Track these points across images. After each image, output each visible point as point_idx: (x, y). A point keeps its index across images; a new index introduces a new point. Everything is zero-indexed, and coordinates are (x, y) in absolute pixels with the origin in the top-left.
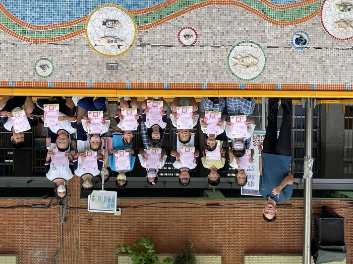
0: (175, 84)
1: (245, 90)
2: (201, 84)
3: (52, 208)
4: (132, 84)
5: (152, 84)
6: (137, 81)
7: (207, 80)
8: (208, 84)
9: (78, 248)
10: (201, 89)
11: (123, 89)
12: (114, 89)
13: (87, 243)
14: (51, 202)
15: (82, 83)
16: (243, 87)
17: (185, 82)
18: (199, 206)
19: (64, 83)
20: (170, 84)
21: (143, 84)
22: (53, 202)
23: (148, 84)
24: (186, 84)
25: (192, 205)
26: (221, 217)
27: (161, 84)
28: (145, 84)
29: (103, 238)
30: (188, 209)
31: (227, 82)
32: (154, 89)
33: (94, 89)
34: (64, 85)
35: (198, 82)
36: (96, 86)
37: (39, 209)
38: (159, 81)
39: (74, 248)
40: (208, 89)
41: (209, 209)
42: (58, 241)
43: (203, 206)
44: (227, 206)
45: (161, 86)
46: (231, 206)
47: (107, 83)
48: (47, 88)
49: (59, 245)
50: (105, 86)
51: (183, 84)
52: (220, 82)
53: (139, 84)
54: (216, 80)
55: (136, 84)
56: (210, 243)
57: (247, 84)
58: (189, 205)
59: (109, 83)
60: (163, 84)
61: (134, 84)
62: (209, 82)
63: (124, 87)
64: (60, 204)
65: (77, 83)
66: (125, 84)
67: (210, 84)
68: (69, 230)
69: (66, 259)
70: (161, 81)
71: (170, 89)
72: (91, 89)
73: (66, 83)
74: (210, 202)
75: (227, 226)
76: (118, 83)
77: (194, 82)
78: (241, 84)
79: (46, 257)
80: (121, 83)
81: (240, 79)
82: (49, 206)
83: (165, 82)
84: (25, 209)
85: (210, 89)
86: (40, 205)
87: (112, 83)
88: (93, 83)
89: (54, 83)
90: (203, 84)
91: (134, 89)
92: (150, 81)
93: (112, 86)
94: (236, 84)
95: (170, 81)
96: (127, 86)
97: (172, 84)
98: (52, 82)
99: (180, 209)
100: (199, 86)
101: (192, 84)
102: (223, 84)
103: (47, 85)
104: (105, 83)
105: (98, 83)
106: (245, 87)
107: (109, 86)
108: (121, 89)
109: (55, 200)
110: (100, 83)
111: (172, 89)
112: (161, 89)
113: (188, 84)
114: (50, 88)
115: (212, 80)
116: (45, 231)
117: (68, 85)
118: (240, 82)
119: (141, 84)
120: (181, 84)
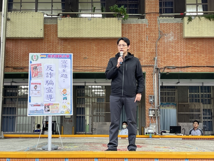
3: (163, 67)
9: (147, 42)
13: (141, 45)
14: (164, 70)
25: (76, 68)
30: (78, 66)
37: (171, 66)
39: (149, 42)
42: (159, 46)
49: (158, 43)
58: (78, 68)
64: (158, 69)
68: (152, 53)
69: (154, 35)
79: (166, 36)
82: (165, 68)
84: (180, 66)
86: (171, 68)
99: (84, 66)
109: (161, 71)
116: (167, 52)
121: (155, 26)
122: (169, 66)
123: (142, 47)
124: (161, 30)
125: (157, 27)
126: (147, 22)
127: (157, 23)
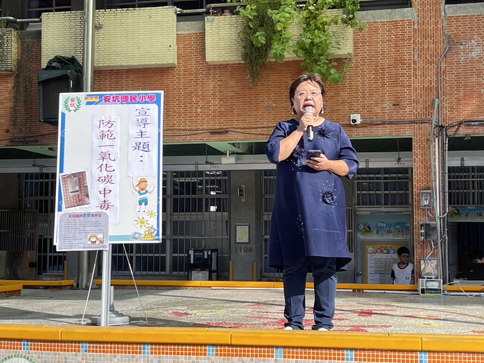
0: (133, 353)
1: (21, 340)
2: (89, 351)
3: (455, 121)
4: (205, 354)
5: (171, 354)
6: (197, 359)
7: (80, 358)
8: (79, 351)
9: (415, 63)
10: (90, 342)
11: (221, 345)
12: (237, 346)
13: (400, 72)
14: (458, 129)
15: (293, 357)
16: (24, 345)
17: (115, 357)
18: (239, 130)
19: (326, 359)
20: (140, 353)
21: (186, 354)
22: (454, 129)
23: (178, 354)
24: (114, 352)
25: (248, 131)
26: (208, 115)
27: (155, 353)
28: (182, 354)
29: (376, 79)
30: (254, 126)
31: (49, 354)
32: (167, 344)
33: (272, 347)
34: (326, 354)
35: (93, 356)
36: (268, 352)
37: (475, 118)
38: (159, 357)
39: (420, 64)
40: (79, 342)
41: (224, 127)
42: (444, 72)
43: (233, 130)
44: (200, 132)
45: (155, 349)
46: (195, 132)
47: (248, 356)
48: (356, 350)
49: (443, 65)
50: (252, 351)
51: (118, 352)
52: (59, 355)
53: (193, 354)
54: (66, 358)
55: (197, 354)
56: (223, 78)
57: (17, 348)
58: (253, 131)
59: (244, 356)
60: (152, 353)
61: (201, 354)
62: (76, 355)
63: (219, 348)
64: (443, 127)
65: (301, 358)
66: (217, 355)
67: (75, 351)
68: (429, 89)
69: (432, 46)
70: (155, 358)
71: (140, 344)
72: (277, 347)
73: (322, 358)
74: (223, 137)
75: (200, 104)
76: (229, 355)
77: (100, 356)
78: (27, 349)
79: (462, 47)
80: (225, 355)
81: (28, 358)
82: (460, 124)
83: (148, 357)
85: (75, 342)
86: (474, 125)
87: (240, 355)
88: (272, 356)
89: (343, 359)
90: (86, 351)
91: (201, 345)
92: (174, 358)
93: (240, 351)
94: (34, 349)
95: (140, 357)
96: (213, 351)
97: (136, 353)
98: (347, 359)
99: (266, 126)
100: (93, 347)
101: (104, 352)
102: (54, 350)
103: (356, 355)
104: (252, 356)
105: (264, 356)
106: (21, 345)
107: (244, 351)
108: (225, 345)
109: (451, 132)
110: (260, 356)
111: (137, 343)
112: (156, 344)
113: (111, 352)
114: (352, 349)
115: (72, 359)
116: (465, 86)
117: (318, 354)
118: (29, 353)
119: (190, 354)
120: (122, 352)
121: (436, 24)
122: (470, 119)
123: (403, 75)
124: (450, 33)
125: (440, 26)
126: (416, 14)
127: (441, 15)
